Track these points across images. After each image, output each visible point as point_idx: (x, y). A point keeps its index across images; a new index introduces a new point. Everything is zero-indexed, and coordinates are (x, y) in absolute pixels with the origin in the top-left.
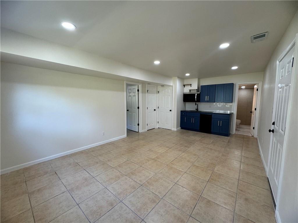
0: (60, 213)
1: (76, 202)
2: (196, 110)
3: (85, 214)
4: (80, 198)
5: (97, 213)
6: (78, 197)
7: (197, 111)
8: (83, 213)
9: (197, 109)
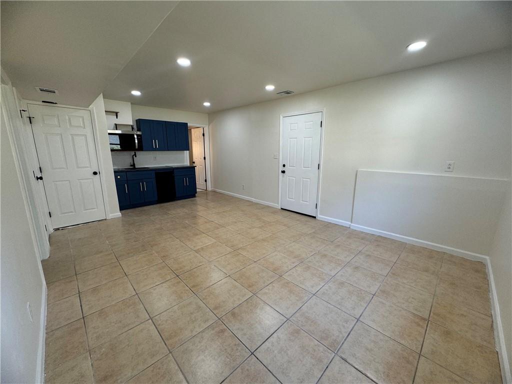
0: (382, 338)
1: (355, 325)
2: (132, 167)
3: (367, 306)
4: (346, 322)
5: (358, 294)
6: (346, 325)
7: (135, 168)
8: (366, 308)
9: (134, 165)
